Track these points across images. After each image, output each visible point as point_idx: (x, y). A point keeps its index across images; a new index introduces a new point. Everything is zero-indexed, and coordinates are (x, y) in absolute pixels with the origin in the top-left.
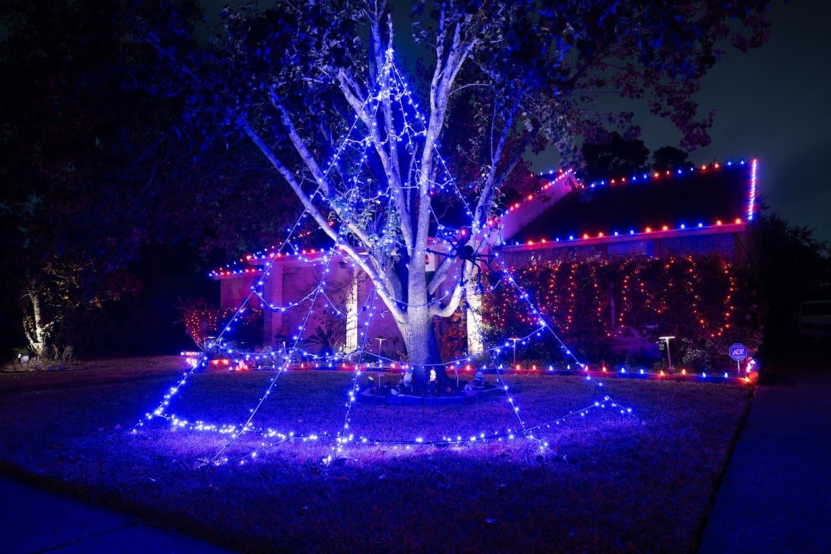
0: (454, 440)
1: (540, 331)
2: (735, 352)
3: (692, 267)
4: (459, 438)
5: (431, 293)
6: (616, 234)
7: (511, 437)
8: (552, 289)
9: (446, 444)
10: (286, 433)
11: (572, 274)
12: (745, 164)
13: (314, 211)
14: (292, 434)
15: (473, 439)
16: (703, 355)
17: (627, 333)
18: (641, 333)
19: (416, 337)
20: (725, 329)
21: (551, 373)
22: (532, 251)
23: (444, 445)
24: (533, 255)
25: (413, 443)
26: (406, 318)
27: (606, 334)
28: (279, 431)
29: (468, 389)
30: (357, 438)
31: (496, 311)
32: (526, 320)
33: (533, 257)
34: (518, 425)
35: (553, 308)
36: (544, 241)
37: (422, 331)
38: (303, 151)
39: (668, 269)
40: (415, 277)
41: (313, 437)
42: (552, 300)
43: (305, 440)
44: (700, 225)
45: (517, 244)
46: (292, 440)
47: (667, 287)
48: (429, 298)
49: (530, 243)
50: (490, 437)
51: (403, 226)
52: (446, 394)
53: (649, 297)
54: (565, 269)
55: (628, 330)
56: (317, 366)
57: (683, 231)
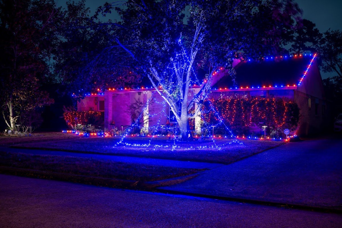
0: (199, 147)
1: (220, 123)
2: (286, 132)
3: (274, 103)
4: (201, 147)
5: (188, 111)
6: (253, 87)
7: (213, 147)
8: (227, 108)
9: (197, 148)
10: (161, 145)
11: (234, 104)
12: (312, 56)
13: (155, 86)
14: (162, 146)
15: (204, 147)
16: (276, 132)
17: (252, 125)
18: (257, 125)
19: (183, 124)
20: (283, 124)
21: (225, 138)
22: (221, 92)
23: (197, 149)
24: (221, 93)
25: (190, 148)
26: (180, 119)
27: (245, 125)
28: (158, 145)
29: (200, 140)
30: (177, 146)
31: (207, 116)
32: (218, 120)
33: (221, 94)
34: (214, 145)
35: (227, 116)
36: (226, 89)
37: (185, 123)
38: (154, 69)
39: (266, 103)
40: (184, 106)
41: (167, 146)
42: (227, 112)
43: (165, 147)
44: (282, 86)
45: (215, 89)
46: (162, 147)
47: (266, 109)
48: (188, 112)
49: (221, 89)
50: (208, 147)
51: (180, 90)
52: (193, 141)
53: (260, 113)
54: (232, 101)
55: (253, 124)
56: (138, 135)
57: (276, 88)
